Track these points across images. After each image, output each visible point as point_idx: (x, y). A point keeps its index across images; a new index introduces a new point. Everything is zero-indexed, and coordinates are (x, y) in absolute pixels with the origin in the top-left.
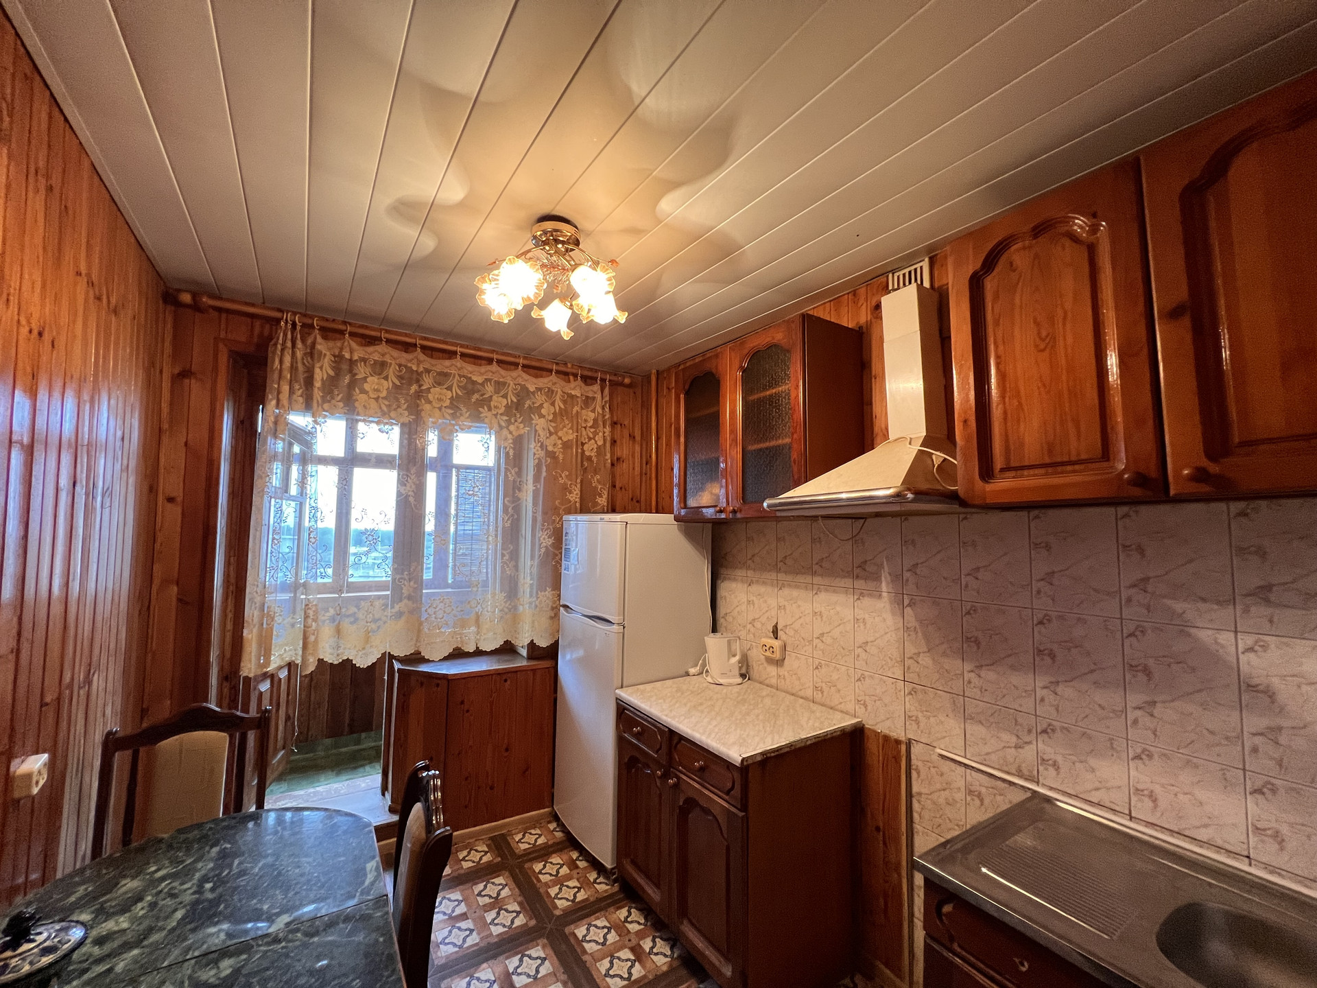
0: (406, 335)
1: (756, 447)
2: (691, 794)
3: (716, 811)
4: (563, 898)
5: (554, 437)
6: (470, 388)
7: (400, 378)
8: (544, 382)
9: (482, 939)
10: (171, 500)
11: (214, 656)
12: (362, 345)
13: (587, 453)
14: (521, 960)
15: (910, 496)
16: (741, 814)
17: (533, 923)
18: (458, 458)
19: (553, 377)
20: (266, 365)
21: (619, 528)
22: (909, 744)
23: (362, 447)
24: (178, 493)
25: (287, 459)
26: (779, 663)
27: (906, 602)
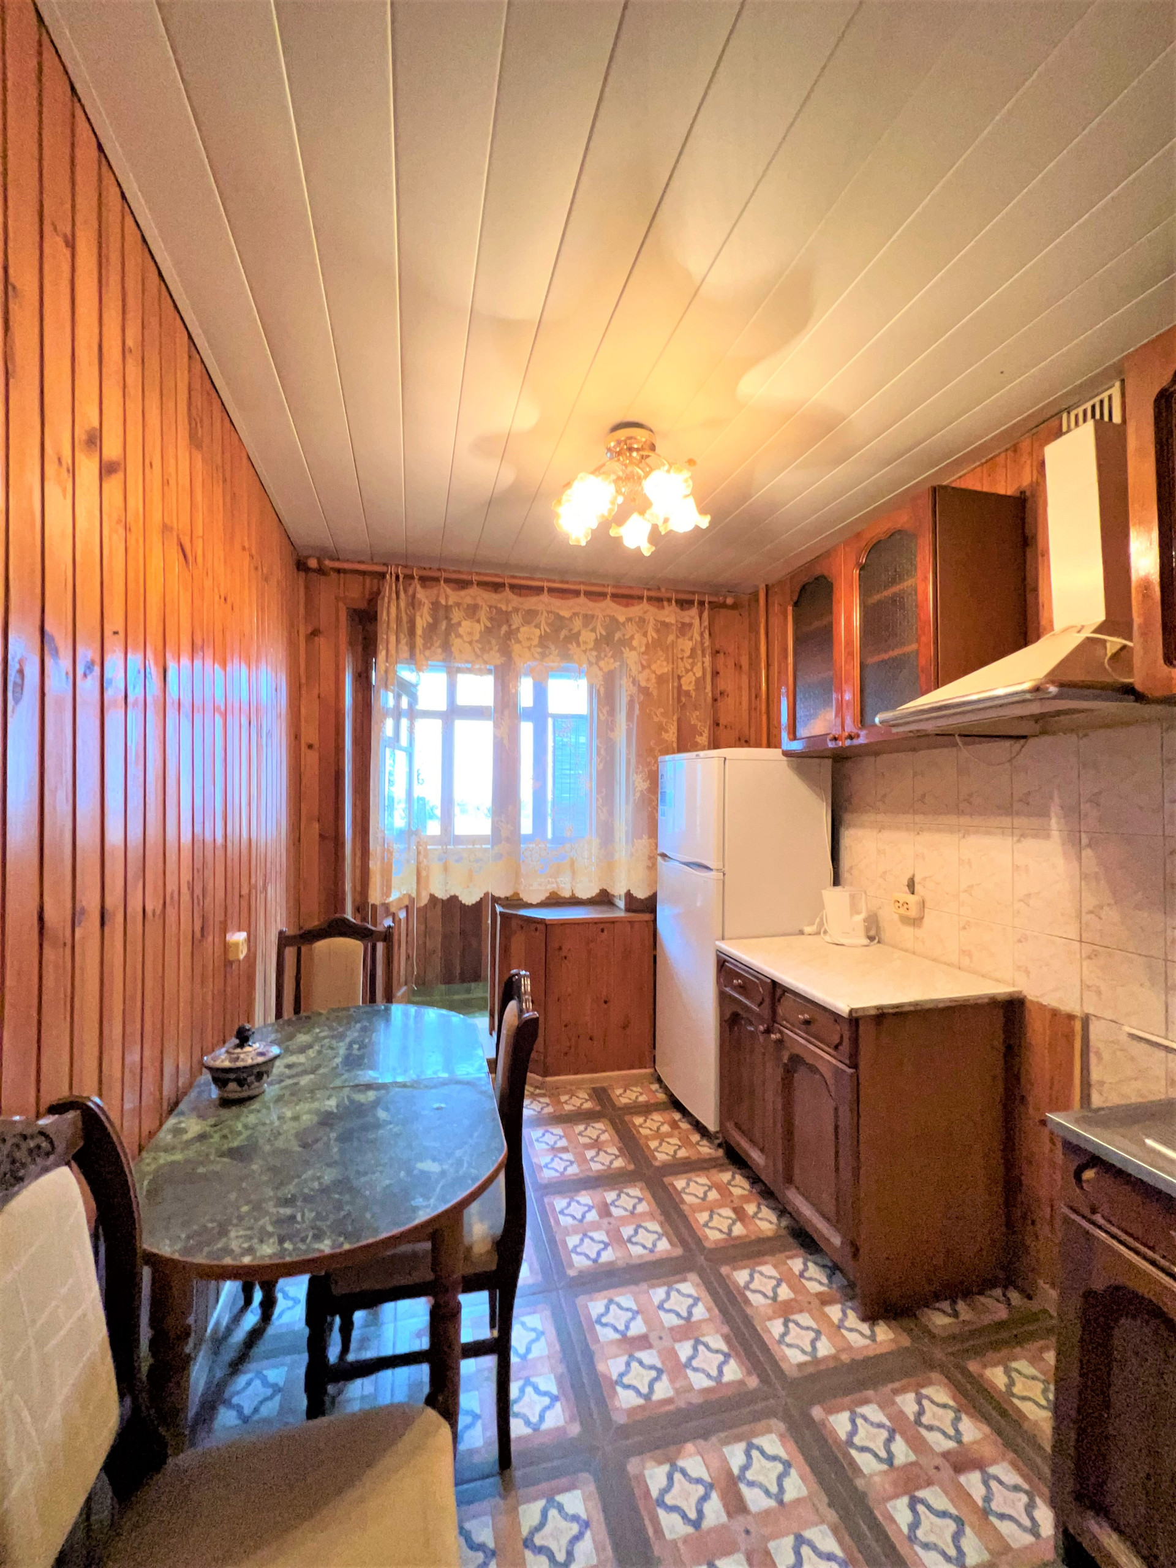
0: (496, 575)
1: (876, 659)
2: (797, 1051)
3: (823, 1069)
4: (663, 1152)
5: (647, 671)
6: (558, 623)
7: (491, 619)
8: (636, 610)
9: (581, 1171)
10: (310, 746)
11: (348, 887)
12: (454, 589)
13: (685, 688)
14: (619, 1196)
15: (1053, 689)
16: (850, 1071)
17: (632, 1167)
18: (555, 705)
19: (645, 605)
20: (376, 619)
21: (716, 764)
22: (1086, 1021)
23: (462, 700)
24: (315, 740)
25: (398, 714)
26: (916, 922)
27: (1085, 841)
